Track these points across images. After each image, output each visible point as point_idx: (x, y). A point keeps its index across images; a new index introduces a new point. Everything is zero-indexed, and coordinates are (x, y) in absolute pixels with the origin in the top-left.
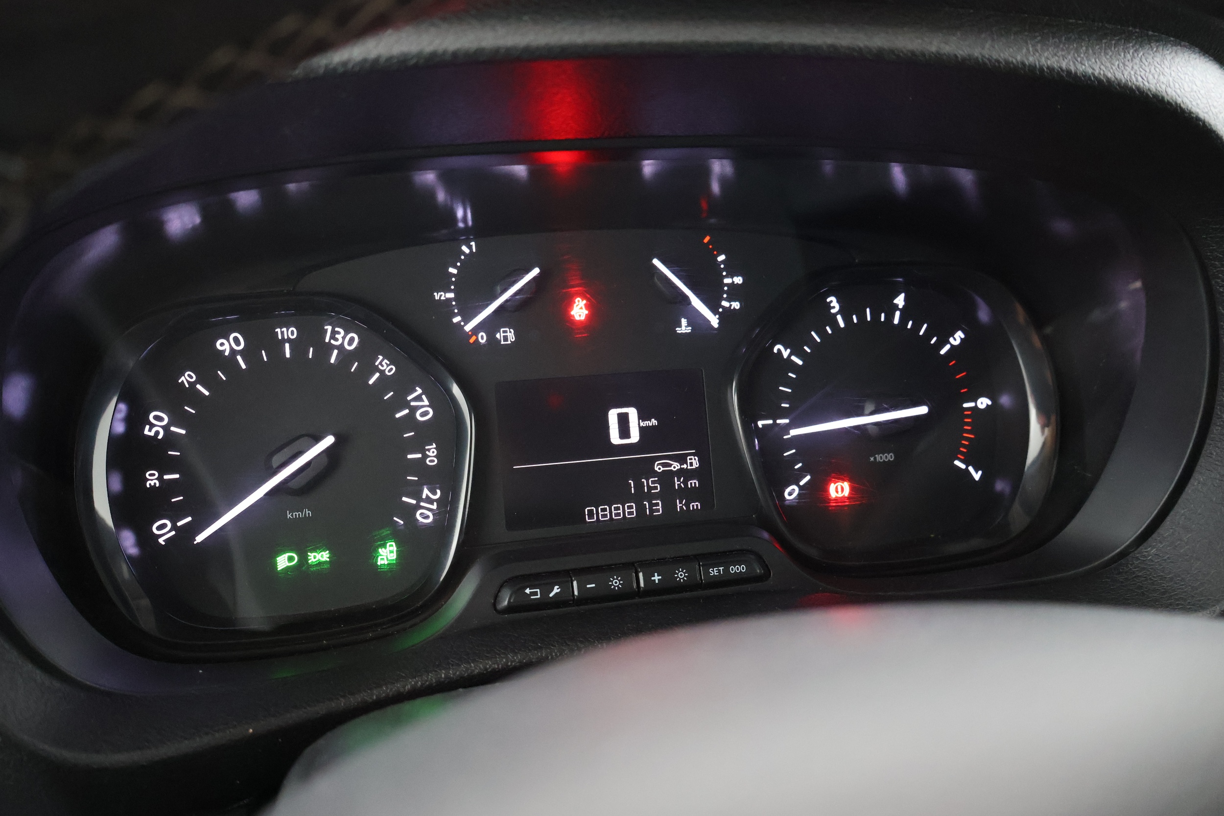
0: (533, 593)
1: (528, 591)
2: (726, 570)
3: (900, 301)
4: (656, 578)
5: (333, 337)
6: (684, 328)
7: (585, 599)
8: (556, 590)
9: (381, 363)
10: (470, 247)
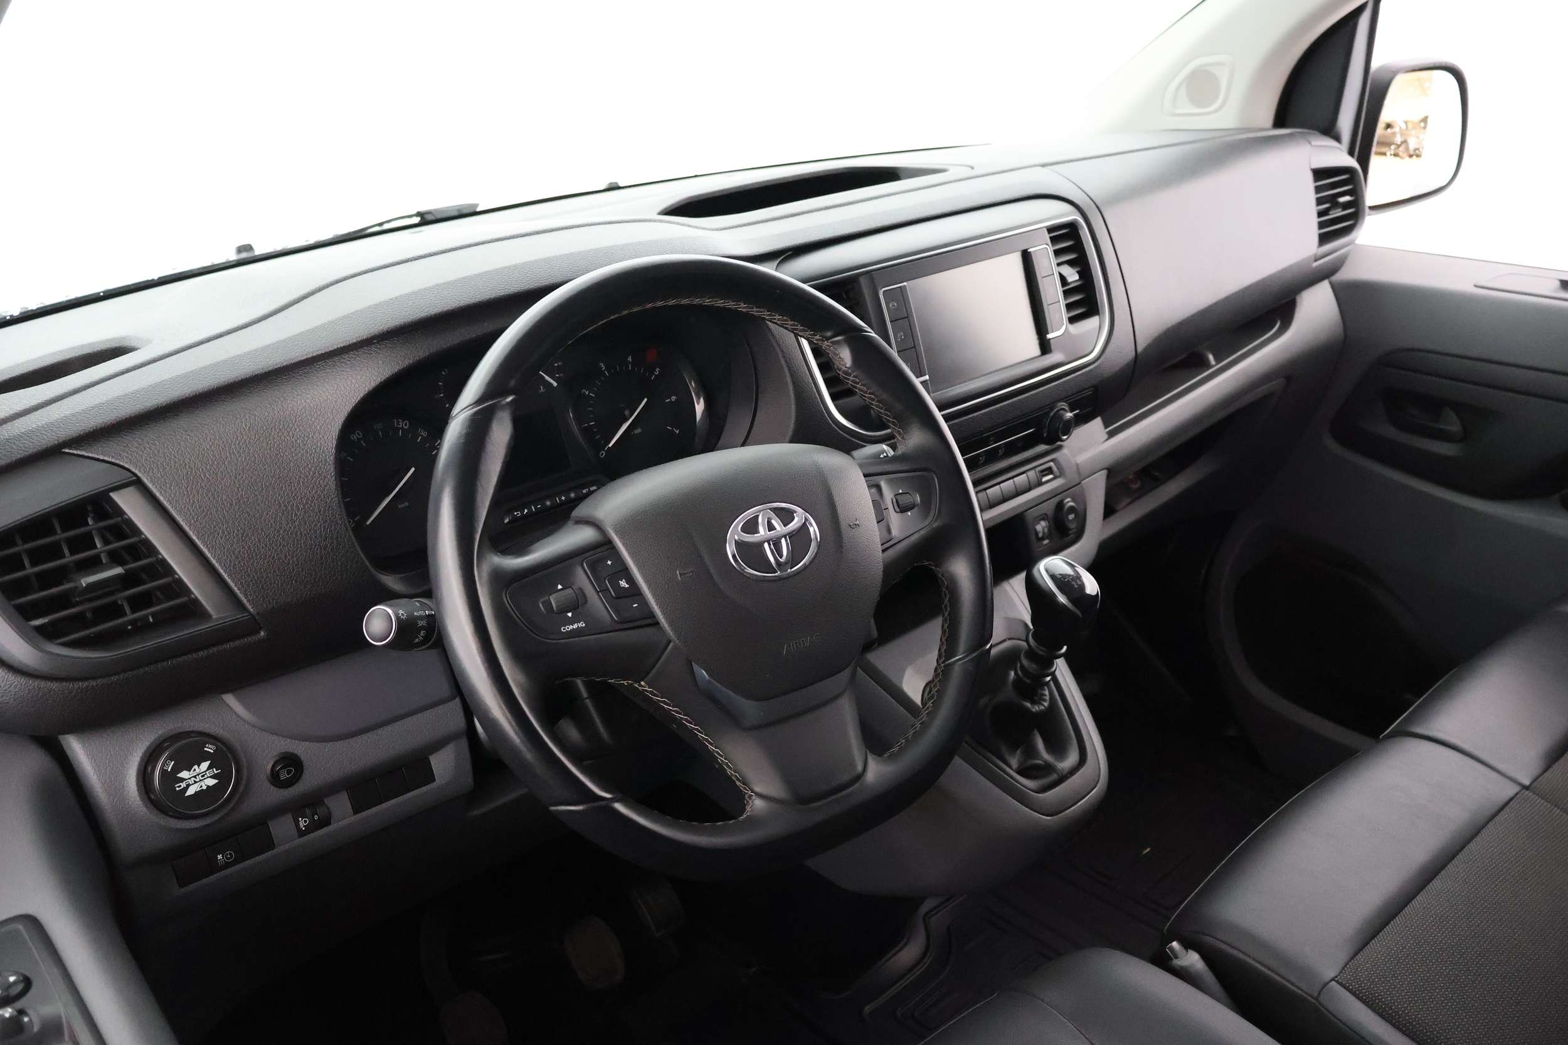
0: (517, 514)
1: (515, 513)
2: (589, 490)
3: (630, 359)
4: (563, 498)
5: (398, 424)
6: (542, 389)
7: (538, 512)
8: (526, 511)
9: (420, 432)
10: (445, 372)
